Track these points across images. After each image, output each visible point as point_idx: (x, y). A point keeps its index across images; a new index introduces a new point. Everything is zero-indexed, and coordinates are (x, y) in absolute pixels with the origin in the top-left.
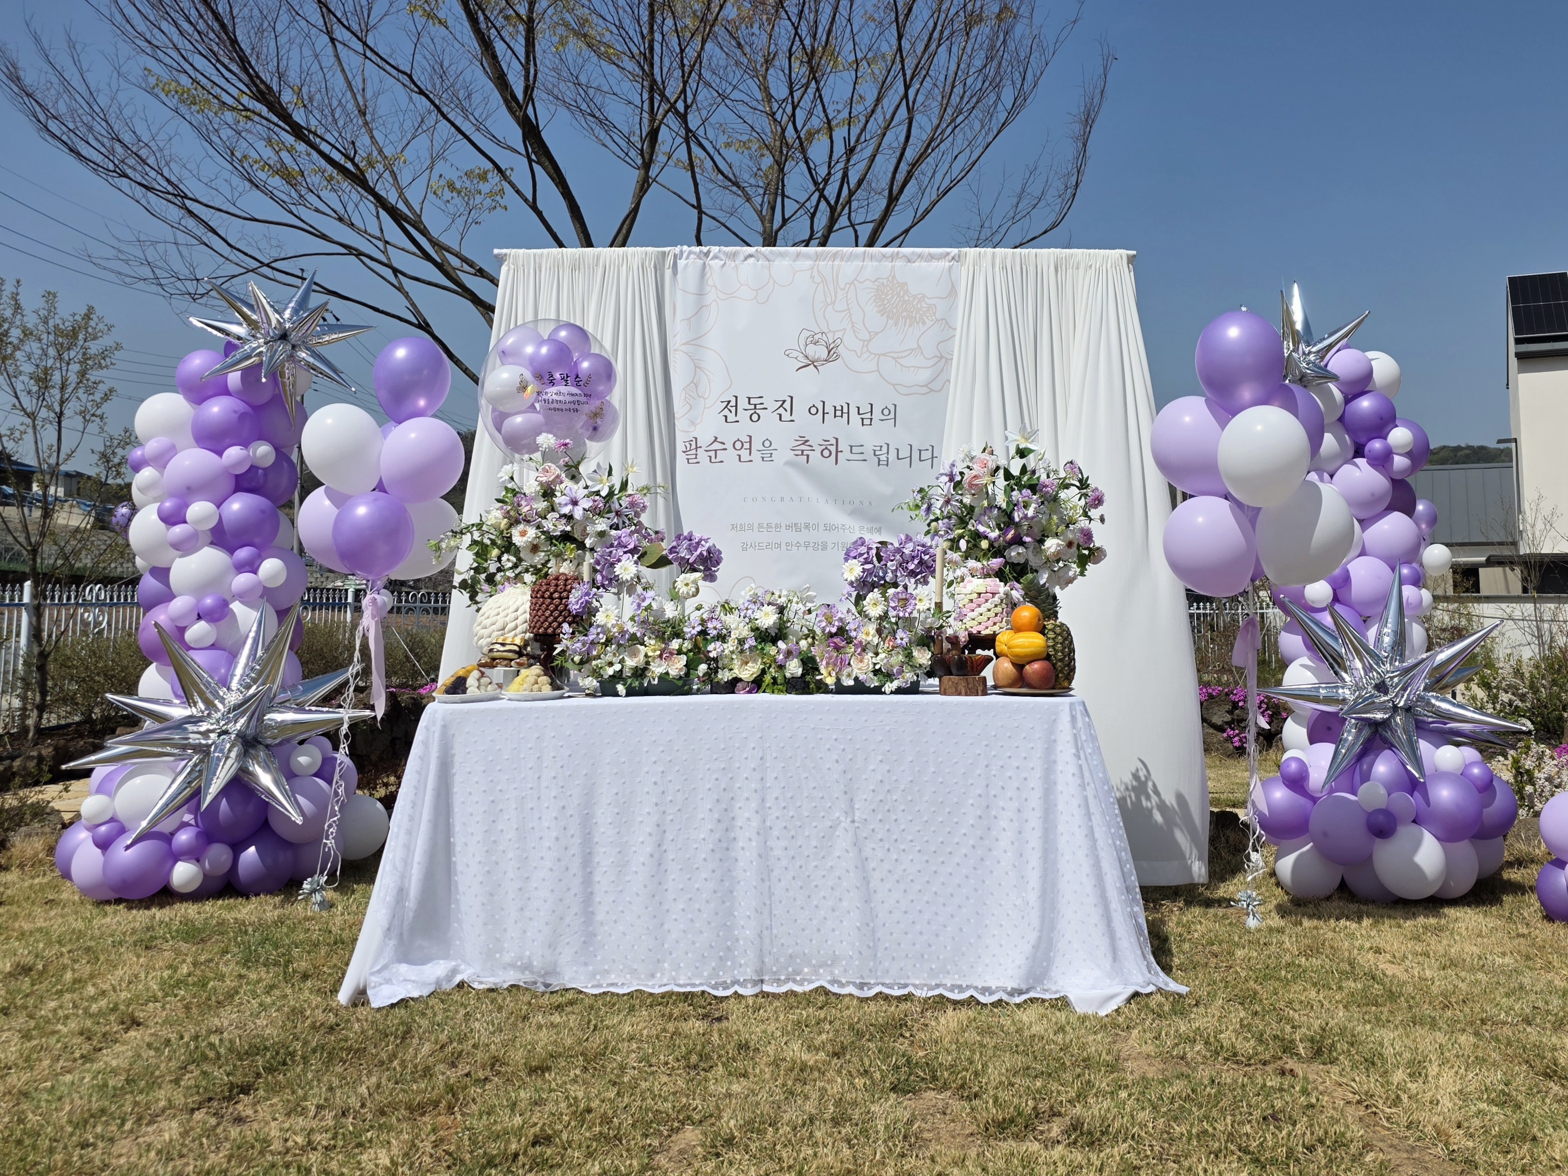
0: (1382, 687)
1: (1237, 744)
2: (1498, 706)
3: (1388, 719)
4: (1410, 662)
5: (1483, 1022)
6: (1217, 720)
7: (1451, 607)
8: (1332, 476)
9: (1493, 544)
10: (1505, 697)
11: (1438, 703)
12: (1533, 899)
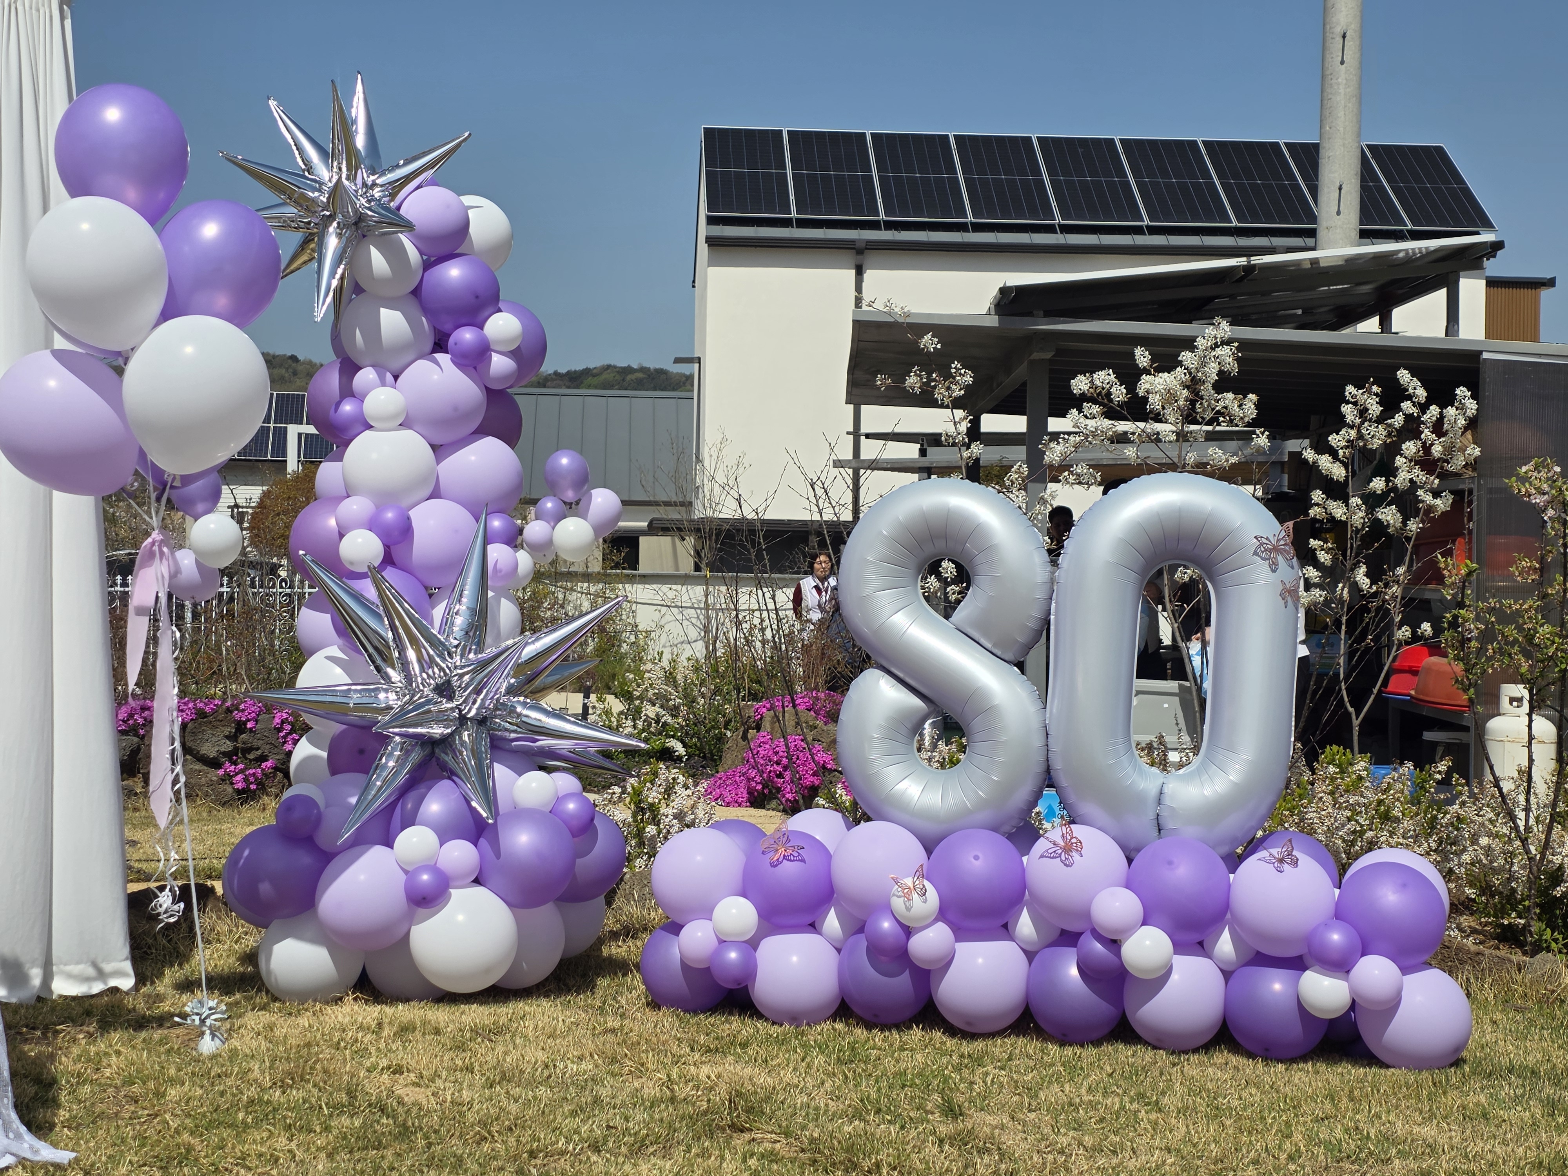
0: (445, 690)
1: (240, 786)
2: (640, 724)
3: (452, 734)
4: (489, 652)
5: (532, 1154)
6: (209, 749)
7: (593, 589)
8: (396, 378)
9: (657, 504)
10: (651, 711)
11: (525, 712)
12: (636, 980)
